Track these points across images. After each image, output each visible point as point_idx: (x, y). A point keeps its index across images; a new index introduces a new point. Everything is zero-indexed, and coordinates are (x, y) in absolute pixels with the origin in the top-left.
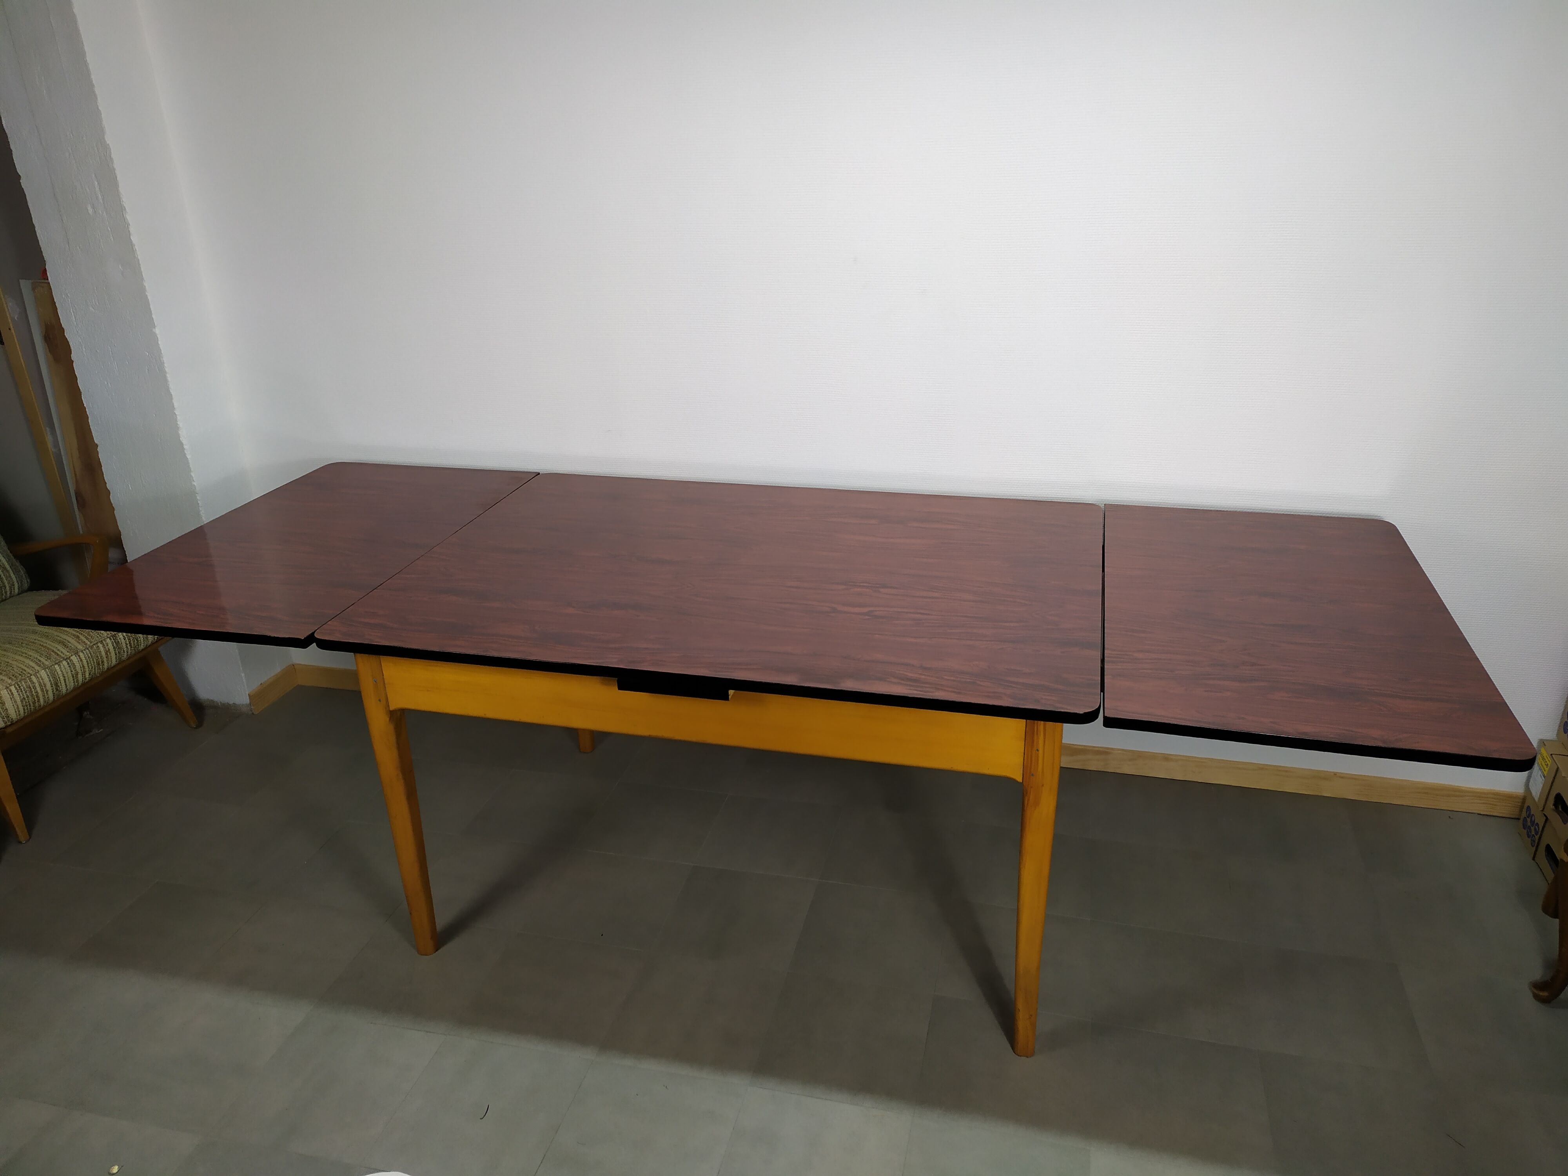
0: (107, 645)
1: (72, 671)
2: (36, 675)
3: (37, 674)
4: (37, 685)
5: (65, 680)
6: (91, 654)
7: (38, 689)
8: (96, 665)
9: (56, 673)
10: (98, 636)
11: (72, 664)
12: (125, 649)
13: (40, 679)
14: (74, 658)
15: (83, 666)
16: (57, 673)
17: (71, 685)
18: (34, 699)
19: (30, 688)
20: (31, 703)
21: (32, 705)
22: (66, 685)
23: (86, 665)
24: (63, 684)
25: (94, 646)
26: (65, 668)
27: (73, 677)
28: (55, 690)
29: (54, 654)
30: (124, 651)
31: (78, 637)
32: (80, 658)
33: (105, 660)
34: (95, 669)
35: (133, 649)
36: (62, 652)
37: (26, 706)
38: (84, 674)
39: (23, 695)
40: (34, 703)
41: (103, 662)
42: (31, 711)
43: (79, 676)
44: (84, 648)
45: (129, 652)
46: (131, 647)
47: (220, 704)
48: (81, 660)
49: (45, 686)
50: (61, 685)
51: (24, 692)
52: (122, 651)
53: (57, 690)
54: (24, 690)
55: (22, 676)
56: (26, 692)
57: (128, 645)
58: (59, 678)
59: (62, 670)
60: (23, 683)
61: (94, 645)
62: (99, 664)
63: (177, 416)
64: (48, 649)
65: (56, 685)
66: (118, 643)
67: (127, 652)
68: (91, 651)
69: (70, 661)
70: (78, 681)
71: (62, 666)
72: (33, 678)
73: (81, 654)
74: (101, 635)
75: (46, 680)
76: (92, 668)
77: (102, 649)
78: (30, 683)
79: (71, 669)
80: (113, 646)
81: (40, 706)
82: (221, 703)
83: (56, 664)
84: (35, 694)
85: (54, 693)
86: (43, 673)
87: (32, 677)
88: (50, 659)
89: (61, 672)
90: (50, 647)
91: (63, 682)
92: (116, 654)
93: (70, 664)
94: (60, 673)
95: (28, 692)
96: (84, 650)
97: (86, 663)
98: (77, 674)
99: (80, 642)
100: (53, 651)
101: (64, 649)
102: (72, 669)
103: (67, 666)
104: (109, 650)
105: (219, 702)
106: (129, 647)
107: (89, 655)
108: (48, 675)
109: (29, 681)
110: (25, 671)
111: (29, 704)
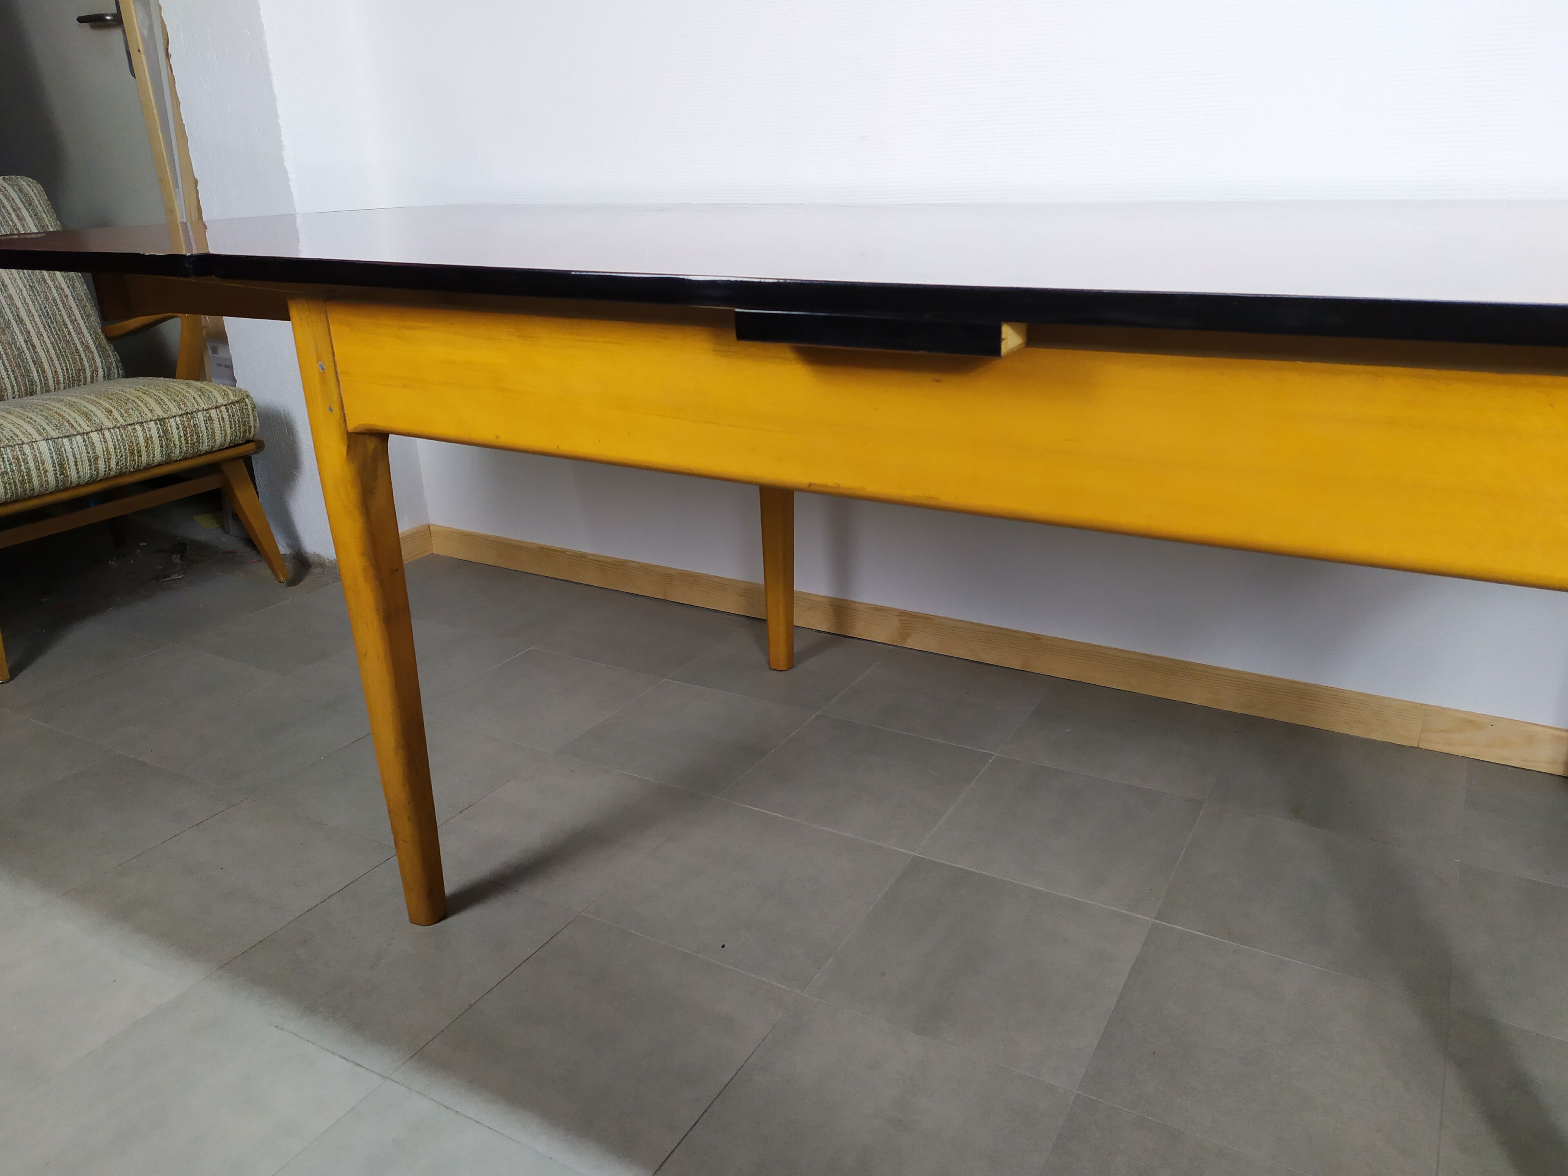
0: (149, 431)
1: (88, 453)
2: (32, 445)
3: (34, 444)
4: (30, 459)
5: (76, 462)
6: (122, 435)
7: (32, 465)
8: (128, 454)
9: (63, 449)
10: (139, 416)
11: (90, 443)
12: (177, 443)
13: (37, 451)
14: (95, 436)
15: (107, 450)
16: (65, 449)
17: (86, 472)
18: (23, 476)
19: (18, 459)
20: (17, 481)
21: (19, 485)
22: (77, 469)
23: (112, 450)
24: (73, 467)
25: (129, 427)
26: (78, 446)
27: (90, 461)
28: (59, 473)
29: (67, 424)
30: (175, 444)
31: (110, 412)
32: (104, 438)
33: (143, 449)
34: (126, 459)
35: (189, 445)
36: (80, 425)
37: (9, 484)
38: (108, 460)
39: (5, 467)
40: (23, 482)
41: (139, 452)
42: (17, 493)
43: (99, 462)
44: (112, 426)
45: (184, 449)
46: (187, 443)
47: (327, 561)
48: (106, 442)
49: (43, 464)
50: (69, 468)
51: (7, 463)
52: (172, 445)
53: (62, 473)
54: (8, 461)
55: (9, 442)
56: (10, 464)
57: (183, 438)
58: (67, 456)
59: (74, 448)
60: (9, 451)
61: (130, 425)
62: (132, 454)
63: (282, 128)
64: (63, 417)
65: (62, 465)
66: (166, 432)
67: (181, 448)
68: (123, 432)
69: (88, 438)
70: (97, 469)
71: (74, 442)
72: (26, 448)
73: (107, 433)
74: (144, 415)
75: (46, 456)
76: (122, 456)
77: (140, 433)
78: (19, 453)
79: (87, 449)
80: (158, 433)
81: (33, 489)
82: (328, 559)
83: (65, 437)
84: (24, 470)
85: (56, 478)
86: (43, 446)
87: (24, 446)
88: (59, 429)
89: (71, 450)
90: (67, 416)
91: (72, 464)
92: (162, 447)
93: (87, 443)
94: (69, 450)
95: (14, 465)
96: (113, 428)
97: (113, 447)
98: (97, 458)
99: (110, 417)
100: (68, 421)
101: (84, 421)
102: (90, 449)
103: (81, 444)
104: (151, 438)
105: (326, 557)
106: (184, 442)
107: (119, 437)
108: (50, 449)
109: (18, 450)
110: (18, 436)
111: (15, 482)
